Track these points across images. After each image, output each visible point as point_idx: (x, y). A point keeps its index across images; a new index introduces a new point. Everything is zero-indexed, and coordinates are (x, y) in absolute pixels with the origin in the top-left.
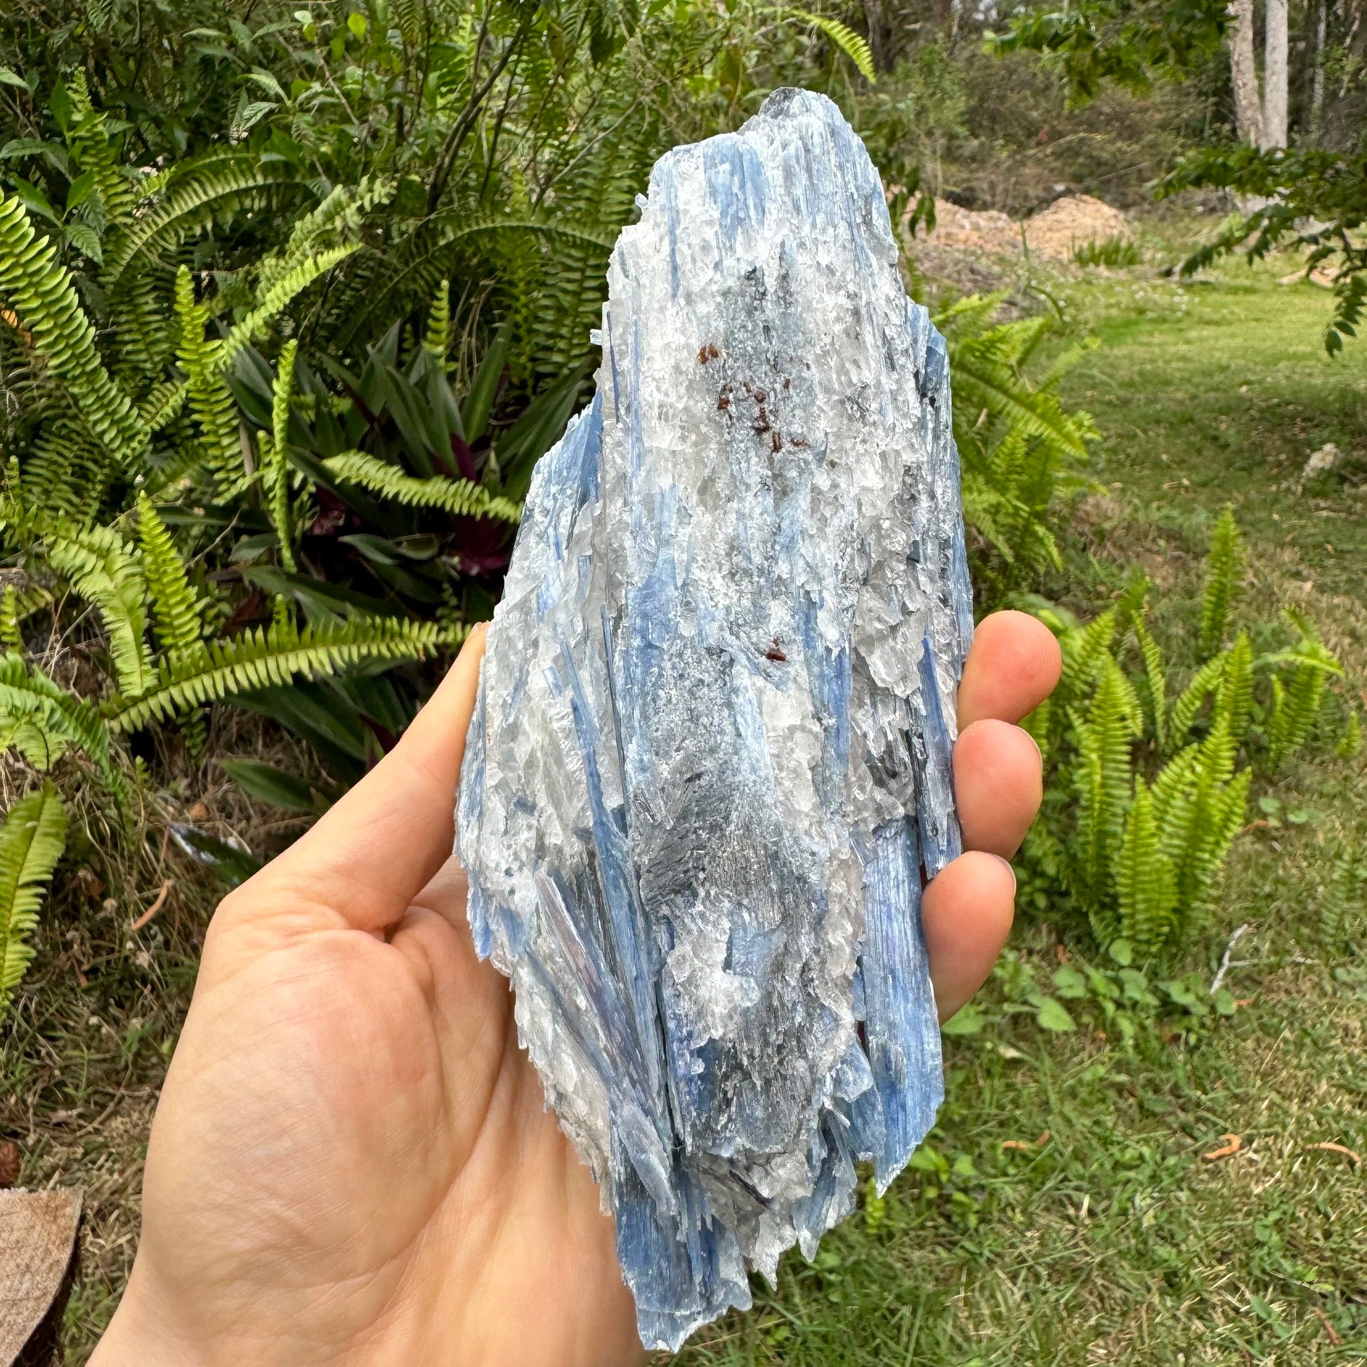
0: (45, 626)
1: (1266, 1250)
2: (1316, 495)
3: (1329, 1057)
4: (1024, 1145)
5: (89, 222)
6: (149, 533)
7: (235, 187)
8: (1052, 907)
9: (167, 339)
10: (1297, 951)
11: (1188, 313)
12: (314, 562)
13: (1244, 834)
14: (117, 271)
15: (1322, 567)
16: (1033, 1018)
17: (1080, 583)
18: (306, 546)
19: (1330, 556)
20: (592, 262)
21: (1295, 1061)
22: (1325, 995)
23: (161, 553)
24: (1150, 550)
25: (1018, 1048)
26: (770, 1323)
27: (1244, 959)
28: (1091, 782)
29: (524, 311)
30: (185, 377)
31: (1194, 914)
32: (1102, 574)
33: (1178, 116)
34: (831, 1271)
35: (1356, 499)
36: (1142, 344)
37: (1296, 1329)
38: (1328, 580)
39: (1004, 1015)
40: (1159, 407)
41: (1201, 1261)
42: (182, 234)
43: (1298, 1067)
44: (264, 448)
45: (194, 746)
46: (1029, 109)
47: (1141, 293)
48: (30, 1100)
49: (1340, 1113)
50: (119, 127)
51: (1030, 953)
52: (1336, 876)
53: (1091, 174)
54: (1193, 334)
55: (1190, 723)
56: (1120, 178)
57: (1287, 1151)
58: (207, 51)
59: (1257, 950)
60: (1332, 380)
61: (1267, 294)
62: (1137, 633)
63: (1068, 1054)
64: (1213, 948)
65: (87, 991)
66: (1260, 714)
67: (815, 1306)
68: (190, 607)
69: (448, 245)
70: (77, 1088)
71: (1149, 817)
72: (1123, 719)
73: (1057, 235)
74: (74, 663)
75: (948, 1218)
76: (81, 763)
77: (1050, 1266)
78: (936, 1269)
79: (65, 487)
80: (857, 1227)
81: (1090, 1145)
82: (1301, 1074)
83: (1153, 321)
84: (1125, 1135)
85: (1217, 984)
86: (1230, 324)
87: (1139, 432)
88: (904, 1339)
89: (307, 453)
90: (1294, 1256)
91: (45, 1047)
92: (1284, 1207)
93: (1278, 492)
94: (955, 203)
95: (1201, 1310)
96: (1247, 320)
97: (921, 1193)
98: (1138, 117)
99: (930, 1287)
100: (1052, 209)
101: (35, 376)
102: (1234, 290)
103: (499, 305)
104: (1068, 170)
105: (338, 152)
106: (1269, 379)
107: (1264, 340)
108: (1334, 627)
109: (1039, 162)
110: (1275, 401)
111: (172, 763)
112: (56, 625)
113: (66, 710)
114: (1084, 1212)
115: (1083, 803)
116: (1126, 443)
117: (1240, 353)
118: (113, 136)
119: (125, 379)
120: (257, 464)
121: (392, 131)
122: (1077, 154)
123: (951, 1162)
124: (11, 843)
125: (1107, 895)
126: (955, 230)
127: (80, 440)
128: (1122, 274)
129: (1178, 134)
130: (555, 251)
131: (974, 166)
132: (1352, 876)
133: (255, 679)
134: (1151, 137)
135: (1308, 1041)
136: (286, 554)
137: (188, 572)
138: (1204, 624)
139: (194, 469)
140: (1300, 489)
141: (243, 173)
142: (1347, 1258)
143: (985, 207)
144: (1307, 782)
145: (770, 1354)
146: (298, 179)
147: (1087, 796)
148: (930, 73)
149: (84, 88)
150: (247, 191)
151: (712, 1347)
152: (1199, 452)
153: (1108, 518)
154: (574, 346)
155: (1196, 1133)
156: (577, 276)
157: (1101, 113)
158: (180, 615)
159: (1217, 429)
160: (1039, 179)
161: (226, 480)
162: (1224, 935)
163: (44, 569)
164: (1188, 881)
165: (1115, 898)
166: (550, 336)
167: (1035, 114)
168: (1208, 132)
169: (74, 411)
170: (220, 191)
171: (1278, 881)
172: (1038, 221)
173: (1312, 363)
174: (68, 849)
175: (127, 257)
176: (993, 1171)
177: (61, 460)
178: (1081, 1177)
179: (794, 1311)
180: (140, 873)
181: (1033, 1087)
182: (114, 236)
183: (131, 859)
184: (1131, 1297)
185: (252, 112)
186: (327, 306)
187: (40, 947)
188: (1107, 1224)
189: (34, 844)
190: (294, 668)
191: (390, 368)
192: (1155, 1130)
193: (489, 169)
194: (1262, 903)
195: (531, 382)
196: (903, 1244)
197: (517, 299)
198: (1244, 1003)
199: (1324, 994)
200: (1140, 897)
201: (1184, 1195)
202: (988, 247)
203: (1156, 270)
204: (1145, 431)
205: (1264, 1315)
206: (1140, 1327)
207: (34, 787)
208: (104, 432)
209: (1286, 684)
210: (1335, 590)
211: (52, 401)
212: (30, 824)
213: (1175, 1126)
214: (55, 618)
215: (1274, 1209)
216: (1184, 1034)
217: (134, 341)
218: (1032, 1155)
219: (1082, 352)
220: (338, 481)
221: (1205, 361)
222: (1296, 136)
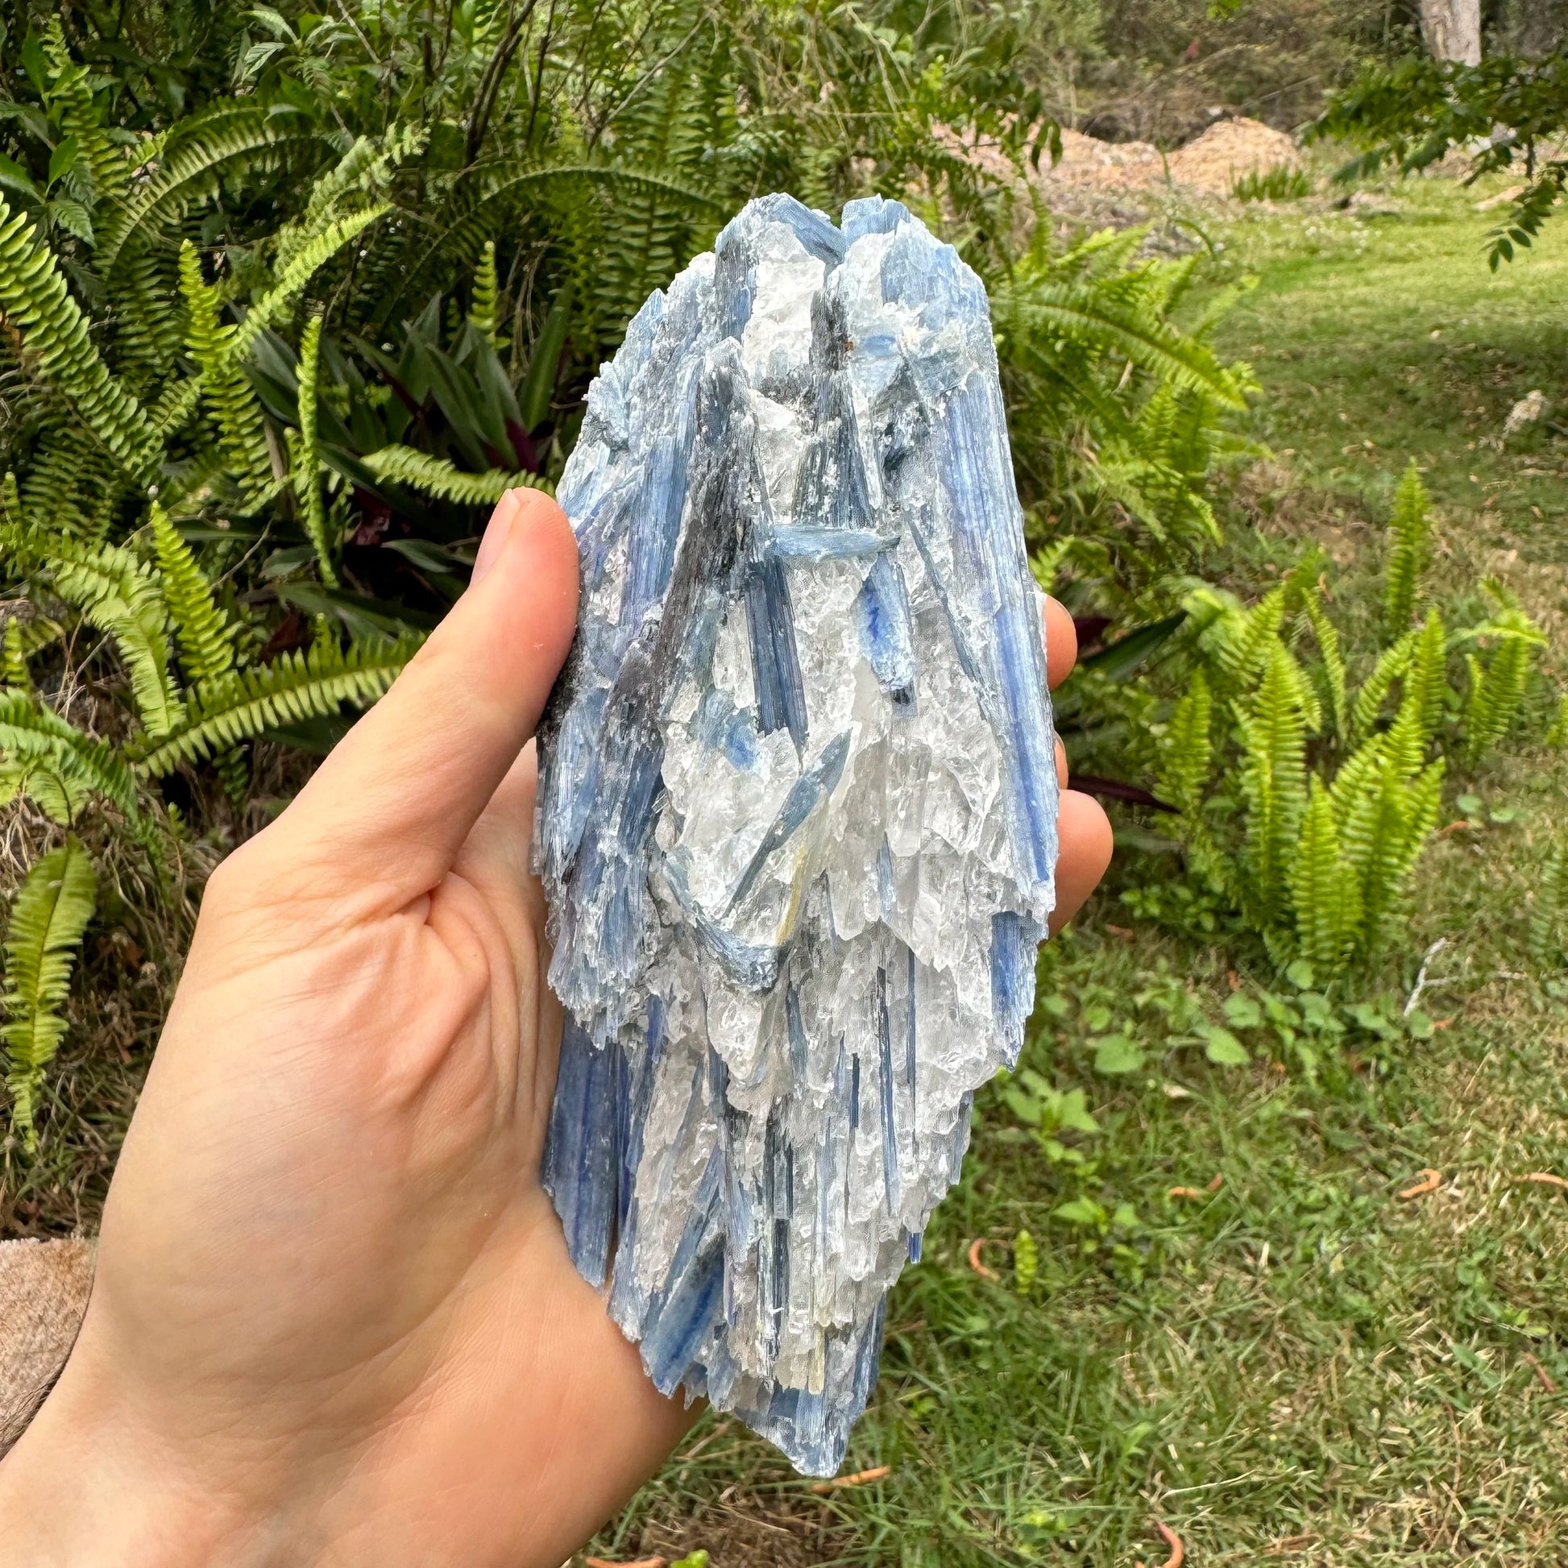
0: (57, 663)
1: (1470, 1293)
2: (1521, 451)
3: (1540, 1080)
4: (1194, 1191)
5: (76, 195)
6: (165, 550)
7: (243, 147)
8: (1222, 929)
9: (176, 329)
10: (1503, 965)
11: (1368, 250)
12: (359, 577)
13: (1440, 839)
14: (113, 251)
15: (1529, 533)
16: (1201, 1051)
17: (1244, 562)
18: (346, 557)
19: (1536, 520)
20: (661, 211)
21: (1501, 1087)
22: (1535, 1012)
23: (183, 572)
24: (1326, 522)
25: (1185, 1086)
26: (912, 1395)
27: (1442, 976)
28: (1260, 784)
29: (584, 274)
30: (198, 370)
31: (1384, 928)
32: (1270, 551)
33: (1351, 18)
34: (979, 1336)
35: (1566, 454)
36: (1315, 289)
37: (1505, 1377)
38: (1535, 548)
39: (1169, 1050)
40: (1336, 359)
41: (1397, 1308)
42: (185, 206)
43: (1505, 1093)
44: (293, 448)
45: (235, 790)
46: (1175, 19)
47: (1313, 229)
48: (74, 1188)
49: (1553, 1141)
50: (104, 82)
51: (1197, 981)
52: (1545, 878)
53: (1251, 93)
54: (1374, 274)
55: (1375, 715)
56: (1285, 95)
57: (1493, 1185)
59: (1456, 965)
60: (1538, 319)
61: (1461, 223)
62: (1310, 615)
63: (1241, 1089)
64: (1406, 966)
65: (132, 1069)
66: (1456, 701)
67: (961, 1375)
68: (219, 632)
69: (493, 199)
71: (1328, 820)
72: (1296, 710)
73: (1213, 167)
74: (92, 704)
75: (1109, 1274)
76: (107, 814)
77: (1227, 1322)
78: (1097, 1330)
79: (72, 507)
80: (1007, 1288)
81: (1269, 1188)
82: (1508, 1101)
83: (1328, 261)
84: (1308, 1176)
85: (1412, 1005)
86: (1418, 259)
87: (1313, 389)
88: (1063, 1405)
89: (343, 451)
90: (1503, 1299)
91: (89, 1132)
92: (1490, 1246)
93: (1476, 451)
94: (1092, 135)
95: (1398, 1360)
96: (1438, 253)
97: (1079, 1248)
98: (1303, 22)
99: (1091, 1348)
100: (1207, 135)
101: (29, 380)
102: (1423, 221)
103: (556, 267)
104: (1224, 90)
105: (359, 99)
106: (1465, 322)
107: (1459, 276)
108: (1542, 599)
109: (1189, 82)
110: (1472, 346)
111: (211, 811)
112: (69, 662)
113: (81, 752)
114: (1263, 1261)
115: (1253, 809)
116: (1298, 402)
117: (1430, 293)
118: (97, 94)
119: (131, 379)
120: (287, 465)
121: (420, 68)
122: (1235, 69)
123: (1110, 1212)
124: (36, 906)
125: (1284, 912)
126: (1093, 167)
127: (85, 451)
128: (1290, 208)
129: (1352, 39)
130: (616, 201)
131: (1113, 91)
132: (1564, 877)
133: (296, 710)
134: (1320, 44)
135: (1516, 1063)
136: (325, 567)
137: (215, 594)
138: (1390, 602)
139: (216, 477)
140: (1501, 445)
141: (250, 130)
142: (1563, 1298)
143: (1128, 138)
144: (1513, 776)
145: (914, 1428)
146: (315, 134)
147: (1255, 800)
149: (61, 39)
150: (256, 151)
152: (1384, 409)
153: (1275, 487)
155: (1390, 1170)
156: (642, 229)
157: (1260, 20)
158: (208, 642)
159: (1404, 381)
160: (1191, 102)
161: (253, 487)
162: (1418, 951)
163: (51, 598)
164: (1373, 890)
165: (1292, 914)
166: (617, 301)
167: (1183, 25)
168: (1387, 35)
169: (74, 418)
170: (226, 153)
171: (1480, 888)
172: (1190, 151)
173: (1515, 300)
174: (99, 910)
175: (124, 235)
176: (1157, 1220)
177: (64, 475)
178: (1260, 1224)
179: (938, 1379)
180: (182, 934)
181: (1204, 1128)
182: (106, 210)
183: (170, 919)
184: (1318, 1350)
185: (255, 56)
186: (359, 281)
187: (75, 1021)
188: (1289, 1273)
189: (59, 906)
190: (340, 695)
191: (432, 346)
192: (1343, 1168)
193: (535, 109)
194: (1462, 914)
195: (596, 357)
196: (1060, 1305)
197: (574, 259)
198: (1443, 1025)
199: (1533, 1011)
200: (1320, 911)
201: (1376, 1238)
202: (1133, 185)
203: (1330, 202)
204: (1320, 388)
205: (1468, 1364)
206: (1329, 1383)
207: (57, 843)
208: (109, 440)
209: (1485, 666)
210: (1543, 559)
211: (50, 408)
212: (53, 884)
213: (1366, 1163)
214: (68, 654)
215: (1480, 1248)
216: (1373, 1061)
217: (139, 334)
218: (1202, 1202)
219: (1239, 294)
220: (379, 480)
221: (1389, 303)
222: (1491, 35)
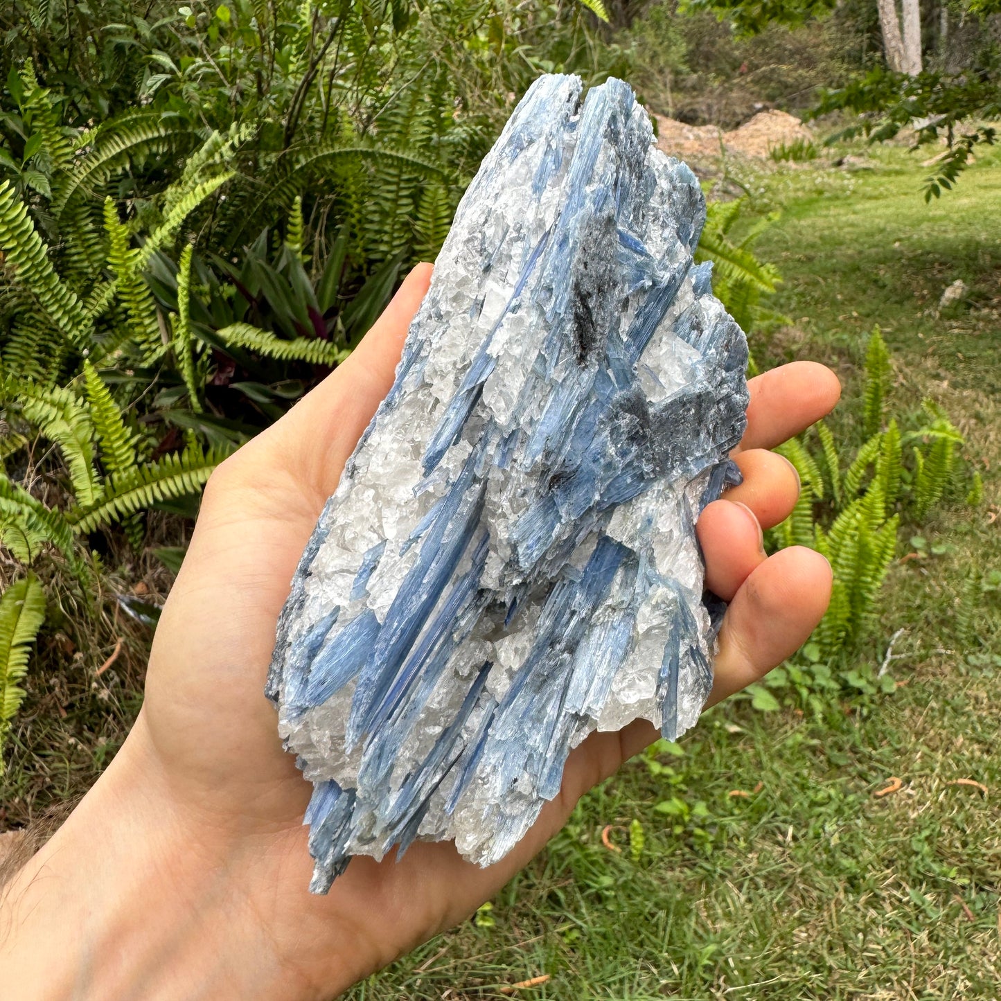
0: (23, 461)
1: (920, 857)
2: (950, 318)
3: (964, 719)
4: (745, 793)
5: (40, 168)
6: (93, 390)
7: (144, 137)
9: (102, 250)
10: (940, 645)
11: (854, 192)
12: (216, 406)
13: (900, 565)
14: (63, 202)
15: (956, 370)
16: (750, 702)
18: (209, 393)
19: (961, 362)
20: (405, 177)
21: (939, 723)
22: (961, 675)
23: (103, 404)
25: (739, 725)
26: (565, 928)
27: (902, 653)
28: (784, 531)
29: (357, 215)
30: (115, 277)
31: (864, 623)
33: (841, 48)
34: (607, 889)
35: (978, 319)
36: (821, 216)
37: (942, 912)
38: (959, 379)
39: (729, 702)
40: (834, 261)
41: (874, 867)
42: (108, 174)
43: (943, 727)
44: (174, 325)
45: (135, 541)
46: (733, 49)
47: (819, 179)
48: (28, 799)
49: (972, 758)
50: (59, 98)
52: (965, 590)
53: (781, 94)
54: (859, 207)
55: (857, 486)
56: (802, 96)
57: (934, 787)
58: (119, 40)
59: (911, 645)
60: (961, 234)
61: (912, 174)
63: (775, 727)
64: (878, 646)
65: (67, 721)
66: (908, 477)
67: (596, 914)
68: (126, 441)
69: (302, 169)
70: (63, 790)
72: (806, 484)
73: (756, 141)
74: (45, 487)
75: (691, 847)
76: (54, 558)
77: (766, 878)
78: (683, 884)
79: (35, 362)
80: (626, 857)
81: (792, 791)
82: (944, 732)
83: (829, 199)
84: (818, 783)
85: (883, 671)
86: (886, 197)
87: (821, 280)
88: (661, 933)
89: (206, 327)
90: (941, 861)
91: (38, 762)
92: (933, 826)
93: (921, 319)
94: (682, 121)
95: (875, 901)
96: (898, 194)
97: (672, 831)
98: (812, 51)
99: (679, 896)
100: (753, 121)
101: (9, 282)
102: (888, 173)
103: (340, 212)
104: (764, 92)
105: (218, 108)
106: (915, 236)
107: (911, 208)
108: (963, 412)
109: (742, 88)
110: (920, 252)
111: (120, 555)
112: (31, 460)
113: (40, 515)
114: (789, 838)
116: (811, 288)
117: (893, 218)
118: (54, 106)
119: (73, 282)
120: (171, 336)
121: (255, 90)
122: (771, 80)
123: (691, 807)
124: (5, 617)
126: (682, 141)
127: (43, 327)
128: (806, 166)
129: (843, 62)
130: (378, 170)
131: (695, 93)
132: (977, 589)
133: (174, 490)
134: (823, 64)
135: (948, 708)
136: (194, 399)
137: (124, 417)
138: (866, 414)
139: (125, 343)
140: (938, 315)
141: (150, 127)
142: (979, 860)
143: (704, 123)
144: (946, 524)
145: (566, 949)
146: (190, 130)
147: (782, 541)
148: (659, 27)
149: (32, 73)
150: (153, 140)
151: (523, 947)
152: (864, 292)
153: (795, 342)
154: (394, 239)
155: (869, 778)
156: (393, 188)
157: (785, 50)
158: (119, 448)
159: (877, 274)
160: (743, 100)
161: (149, 349)
162: (886, 637)
163: (20, 420)
164: (857, 598)
166: (378, 232)
167: (737, 53)
168: (865, 58)
169: (37, 307)
170: (134, 141)
171: (926, 596)
172: (743, 131)
173: (946, 222)
174: (47, 619)
175: (69, 192)
176: (721, 812)
177: (30, 342)
178: (786, 813)
179: (581, 917)
180: (101, 634)
181: (751, 752)
182: (58, 177)
183: (93, 624)
184: (824, 895)
185: (153, 82)
186: (217, 220)
187: (31, 690)
188: (805, 846)
189: (22, 616)
190: (202, 481)
191: (262, 262)
192: (840, 777)
193: (327, 113)
194: (914, 612)
195: (365, 267)
196: (660, 868)
197: (351, 207)
198: (902, 684)
201: (860, 822)
202: (707, 152)
203: (830, 162)
204: (825, 279)
205: (919, 903)
206: (831, 916)
207: (21, 576)
208: (58, 320)
209: (926, 454)
210: (964, 385)
211: (22, 300)
212: (18, 603)
213: (854, 774)
214: (30, 455)
215: (926, 828)
216: (859, 708)
217: (78, 254)
218: (750, 800)
219: (768, 223)
220: (228, 345)
221: (868, 225)
222: (928, 58)
